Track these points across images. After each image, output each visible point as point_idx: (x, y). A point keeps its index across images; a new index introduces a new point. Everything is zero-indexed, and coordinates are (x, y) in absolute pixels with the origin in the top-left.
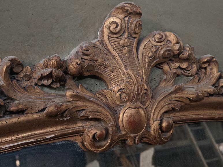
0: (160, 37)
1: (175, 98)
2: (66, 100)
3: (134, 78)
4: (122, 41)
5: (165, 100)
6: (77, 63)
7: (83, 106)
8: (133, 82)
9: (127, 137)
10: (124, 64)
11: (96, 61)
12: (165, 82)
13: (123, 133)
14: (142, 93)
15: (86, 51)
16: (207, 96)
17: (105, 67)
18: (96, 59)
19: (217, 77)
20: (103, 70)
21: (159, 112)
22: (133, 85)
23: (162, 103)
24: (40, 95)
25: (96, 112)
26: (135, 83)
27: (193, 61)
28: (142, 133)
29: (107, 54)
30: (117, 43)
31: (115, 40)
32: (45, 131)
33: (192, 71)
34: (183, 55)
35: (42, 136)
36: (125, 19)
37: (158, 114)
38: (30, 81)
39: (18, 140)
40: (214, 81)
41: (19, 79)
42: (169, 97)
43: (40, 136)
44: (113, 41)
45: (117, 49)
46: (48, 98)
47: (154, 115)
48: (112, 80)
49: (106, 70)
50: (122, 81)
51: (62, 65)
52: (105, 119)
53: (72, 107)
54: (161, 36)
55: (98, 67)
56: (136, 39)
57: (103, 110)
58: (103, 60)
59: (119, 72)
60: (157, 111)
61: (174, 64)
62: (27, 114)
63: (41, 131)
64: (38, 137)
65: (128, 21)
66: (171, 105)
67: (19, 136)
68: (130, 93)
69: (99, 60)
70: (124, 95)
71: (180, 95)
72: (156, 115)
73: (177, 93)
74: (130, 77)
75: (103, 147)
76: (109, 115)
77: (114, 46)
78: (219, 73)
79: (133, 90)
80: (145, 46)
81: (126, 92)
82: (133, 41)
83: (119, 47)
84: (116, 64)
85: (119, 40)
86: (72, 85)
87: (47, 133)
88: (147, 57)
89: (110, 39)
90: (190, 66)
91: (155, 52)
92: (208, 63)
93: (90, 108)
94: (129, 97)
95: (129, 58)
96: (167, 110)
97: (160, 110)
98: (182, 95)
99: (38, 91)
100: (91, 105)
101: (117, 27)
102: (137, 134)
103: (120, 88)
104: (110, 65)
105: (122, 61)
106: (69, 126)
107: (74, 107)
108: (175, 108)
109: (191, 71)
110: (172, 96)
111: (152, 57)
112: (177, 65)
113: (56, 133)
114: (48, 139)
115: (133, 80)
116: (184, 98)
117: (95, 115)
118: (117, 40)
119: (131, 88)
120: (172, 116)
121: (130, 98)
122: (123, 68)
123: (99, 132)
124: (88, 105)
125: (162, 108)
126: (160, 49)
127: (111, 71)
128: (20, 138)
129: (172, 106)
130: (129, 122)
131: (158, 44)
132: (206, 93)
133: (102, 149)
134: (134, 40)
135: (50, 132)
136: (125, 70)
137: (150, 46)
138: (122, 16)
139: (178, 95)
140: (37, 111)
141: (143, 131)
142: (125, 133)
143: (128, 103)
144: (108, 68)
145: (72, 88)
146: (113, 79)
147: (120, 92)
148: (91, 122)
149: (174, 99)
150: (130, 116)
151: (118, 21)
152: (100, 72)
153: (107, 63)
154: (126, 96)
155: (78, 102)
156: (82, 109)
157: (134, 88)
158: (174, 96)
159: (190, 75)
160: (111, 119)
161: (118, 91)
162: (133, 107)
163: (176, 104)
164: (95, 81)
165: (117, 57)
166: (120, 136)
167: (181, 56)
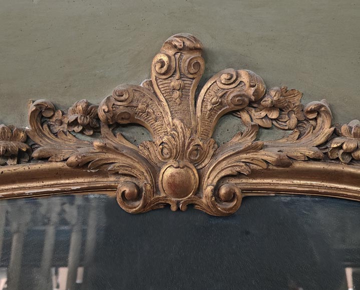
0: (227, 78)
1: (245, 159)
2: (92, 150)
3: (180, 130)
4: (172, 84)
5: (228, 160)
6: (104, 110)
7: (113, 159)
8: (178, 135)
9: (167, 200)
10: (171, 112)
11: (135, 107)
12: (240, 137)
13: (163, 195)
14: (189, 150)
15: (119, 96)
16: (304, 160)
17: (148, 115)
18: (135, 105)
19: (327, 134)
20: (146, 118)
21: (216, 175)
22: (177, 139)
23: (224, 164)
24: (70, 142)
25: (128, 167)
26: (180, 137)
27: (290, 109)
28: (189, 198)
29: (151, 99)
30: (166, 85)
31: (164, 82)
32: (72, 181)
33: (289, 122)
34: (264, 102)
35: (68, 186)
36: (177, 56)
37: (215, 178)
38: (62, 126)
39: (42, 187)
40: (321, 139)
41: (52, 123)
42: (237, 157)
43: (65, 186)
44: (162, 83)
45: (165, 93)
46: (78, 146)
47: (208, 178)
48: (155, 130)
49: (150, 118)
50: (166, 133)
51: (90, 112)
52: (139, 176)
53: (98, 159)
54: (229, 77)
55: (138, 114)
56: (194, 80)
57: (138, 166)
58: (144, 106)
59: (163, 122)
60: (214, 173)
61: (259, 113)
62: (51, 161)
63: (67, 181)
64: (63, 186)
65: (180, 58)
66: (237, 167)
67: (44, 183)
68: (172, 149)
69: (140, 106)
70: (165, 151)
71: (254, 156)
72: (211, 178)
73: (249, 153)
74: (175, 129)
75: (135, 208)
76: (144, 172)
77: (162, 89)
78: (332, 129)
79: (177, 145)
80: (209, 88)
81: (168, 148)
82: (190, 83)
83: (168, 91)
84: (162, 111)
85: (169, 81)
86: (107, 134)
87: (74, 184)
88: (209, 104)
89: (159, 81)
90: (287, 116)
91: (221, 97)
92: (317, 113)
93: (121, 162)
94: (171, 153)
95: (179, 105)
96: (228, 173)
97: (218, 173)
98: (256, 156)
99: (69, 137)
100: (123, 158)
101: (162, 67)
102: (181, 199)
103: (161, 141)
104: (154, 112)
105: (169, 108)
106: (100, 180)
107: (101, 160)
108: (242, 172)
109: (287, 122)
110: (241, 156)
111: (216, 104)
112: (263, 114)
113: (83, 185)
114: (74, 190)
115: (178, 133)
116: (259, 161)
117: (126, 170)
118: (167, 81)
119: (174, 142)
120: (243, 182)
121: (173, 155)
122: (169, 117)
123: (127, 191)
124: (119, 158)
125: (223, 170)
126: (228, 93)
127: (154, 120)
128: (45, 185)
129: (238, 169)
130: (169, 183)
131: (227, 87)
132: (302, 156)
133: (134, 210)
134: (192, 82)
135: (77, 183)
136: (170, 120)
137: (216, 89)
138: (171, 52)
139: (250, 155)
140: (62, 159)
141: (189, 196)
142: (165, 195)
143: (171, 160)
144: (150, 116)
145: (108, 137)
146: (157, 129)
147: (161, 146)
148: (125, 177)
149: (242, 161)
150: (170, 176)
151: (165, 59)
152: (142, 120)
153: (150, 110)
154: (168, 151)
155: (107, 154)
156: (111, 162)
157: (178, 143)
158: (245, 156)
159: (287, 128)
160: (148, 177)
161: (160, 145)
162: (175, 166)
163: (243, 168)
164: (142, 130)
165: (165, 103)
166: (158, 198)
167: (263, 103)
